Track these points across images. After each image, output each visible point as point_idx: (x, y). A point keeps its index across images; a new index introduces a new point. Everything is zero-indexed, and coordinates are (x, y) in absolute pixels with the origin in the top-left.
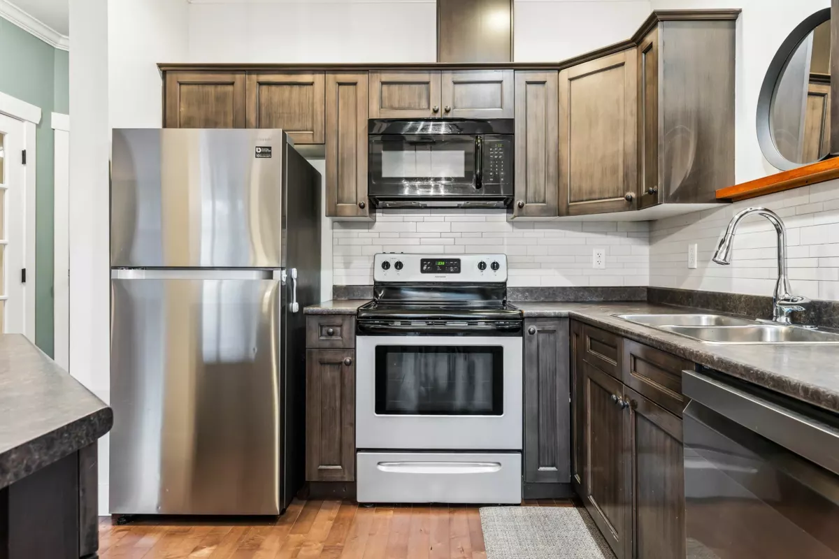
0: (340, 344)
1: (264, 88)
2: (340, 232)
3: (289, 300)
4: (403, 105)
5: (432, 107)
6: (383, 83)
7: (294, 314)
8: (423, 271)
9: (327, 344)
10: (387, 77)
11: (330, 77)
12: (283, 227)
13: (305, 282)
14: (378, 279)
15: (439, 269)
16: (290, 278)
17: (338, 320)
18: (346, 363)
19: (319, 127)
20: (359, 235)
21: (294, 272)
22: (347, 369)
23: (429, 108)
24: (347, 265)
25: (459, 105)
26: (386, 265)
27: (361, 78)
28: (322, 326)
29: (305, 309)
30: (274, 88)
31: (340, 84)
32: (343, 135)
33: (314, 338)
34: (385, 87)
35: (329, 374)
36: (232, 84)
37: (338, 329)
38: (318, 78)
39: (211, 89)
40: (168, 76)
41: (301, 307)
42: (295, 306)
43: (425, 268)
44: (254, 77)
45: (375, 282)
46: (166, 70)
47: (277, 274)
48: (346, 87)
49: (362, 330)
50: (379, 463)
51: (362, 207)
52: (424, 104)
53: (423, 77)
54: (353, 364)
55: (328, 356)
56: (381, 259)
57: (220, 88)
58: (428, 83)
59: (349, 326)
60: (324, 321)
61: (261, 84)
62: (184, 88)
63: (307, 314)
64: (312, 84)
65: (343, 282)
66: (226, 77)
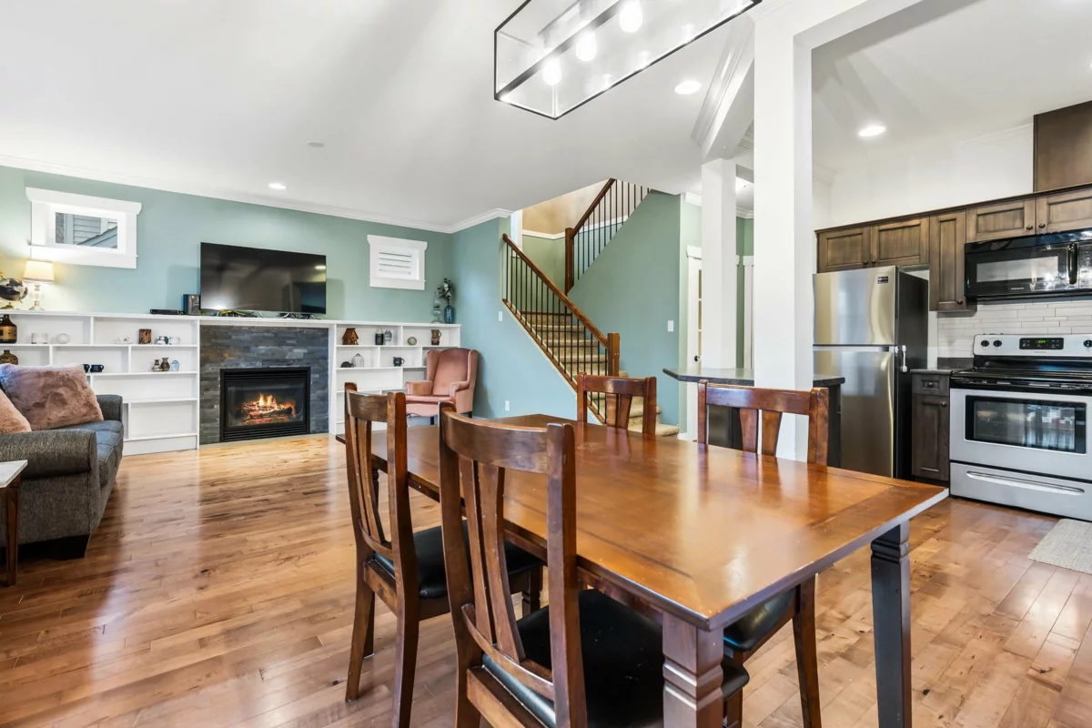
0: (937, 393)
1: (883, 233)
2: (944, 320)
3: (901, 364)
4: (997, 228)
5: (1026, 226)
6: (979, 215)
7: (905, 373)
8: (1021, 347)
9: (927, 393)
10: (981, 211)
11: (934, 219)
12: (896, 318)
13: (913, 355)
14: (977, 353)
15: (1039, 346)
16: (900, 352)
17: (937, 378)
18: (942, 405)
19: (924, 254)
20: (961, 323)
21: (904, 348)
22: (943, 409)
23: (1023, 227)
24: (951, 343)
25: (1055, 220)
26: (985, 343)
27: (960, 216)
28: (924, 381)
29: (911, 370)
30: (890, 232)
31: (942, 222)
32: (944, 256)
33: (918, 388)
34: (981, 219)
35: (929, 411)
36: (861, 234)
37: (936, 384)
38: (924, 221)
39: (848, 239)
40: (821, 237)
41: (909, 369)
42: (905, 368)
43: (1024, 345)
44: (876, 228)
45: (975, 356)
46: (819, 233)
47: (891, 349)
48: (946, 223)
49: (956, 384)
50: (969, 472)
51: (961, 303)
52: (1018, 224)
53: (1019, 204)
54: (947, 406)
55: (928, 400)
56: (980, 339)
57: (853, 238)
58: (1023, 208)
59: (944, 382)
60: (925, 378)
61: (880, 231)
62: (830, 241)
63: (913, 373)
64: (919, 225)
65: (946, 354)
66: (858, 231)
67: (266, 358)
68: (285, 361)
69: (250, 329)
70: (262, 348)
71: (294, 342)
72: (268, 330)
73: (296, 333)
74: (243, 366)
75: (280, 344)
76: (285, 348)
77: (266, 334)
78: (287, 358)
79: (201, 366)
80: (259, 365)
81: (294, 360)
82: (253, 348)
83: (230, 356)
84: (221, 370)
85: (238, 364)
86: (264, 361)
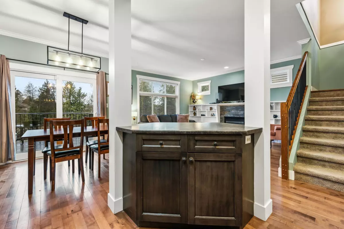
67: (234, 114)
68: (238, 115)
69: (230, 106)
70: (233, 111)
71: (241, 109)
72: (234, 106)
73: (242, 107)
74: (229, 116)
75: (237, 110)
76: (238, 111)
77: (234, 107)
78: (239, 114)
79: (220, 115)
80: (232, 116)
81: (241, 115)
82: (231, 111)
83: (226, 113)
84: (224, 117)
85: (228, 115)
86: (233, 115)
